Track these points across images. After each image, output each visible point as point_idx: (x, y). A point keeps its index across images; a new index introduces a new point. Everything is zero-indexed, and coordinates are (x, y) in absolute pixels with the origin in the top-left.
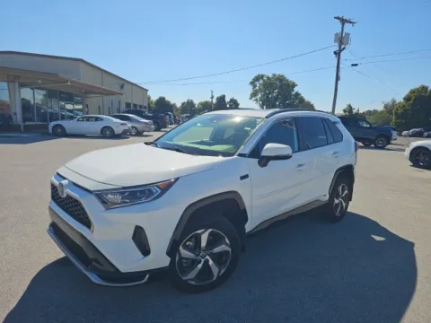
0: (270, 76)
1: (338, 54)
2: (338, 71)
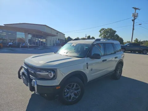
0: (107, 29)
1: (133, 20)
2: (133, 27)
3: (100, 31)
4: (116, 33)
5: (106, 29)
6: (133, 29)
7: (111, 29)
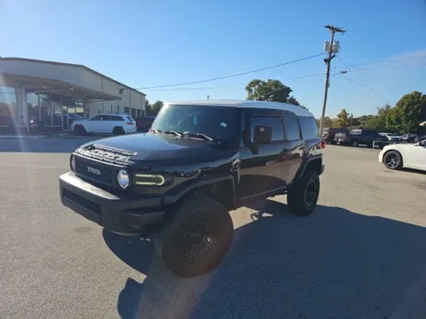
0: (266, 81)
1: (327, 61)
2: (328, 77)
3: (249, 89)
4: (291, 94)
5: (264, 84)
6: (327, 85)
7: (277, 84)
